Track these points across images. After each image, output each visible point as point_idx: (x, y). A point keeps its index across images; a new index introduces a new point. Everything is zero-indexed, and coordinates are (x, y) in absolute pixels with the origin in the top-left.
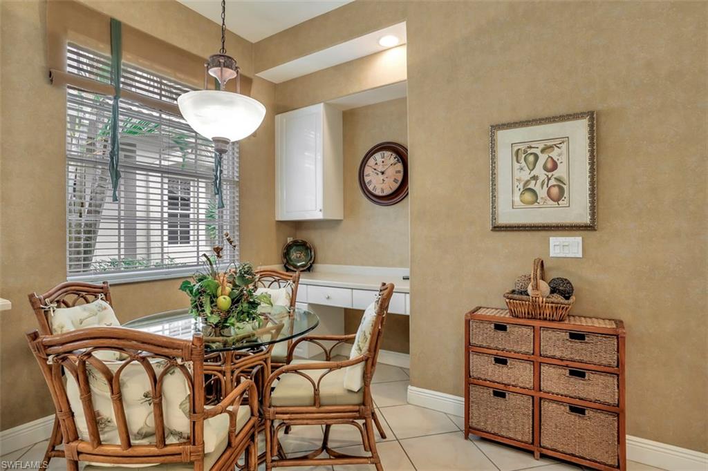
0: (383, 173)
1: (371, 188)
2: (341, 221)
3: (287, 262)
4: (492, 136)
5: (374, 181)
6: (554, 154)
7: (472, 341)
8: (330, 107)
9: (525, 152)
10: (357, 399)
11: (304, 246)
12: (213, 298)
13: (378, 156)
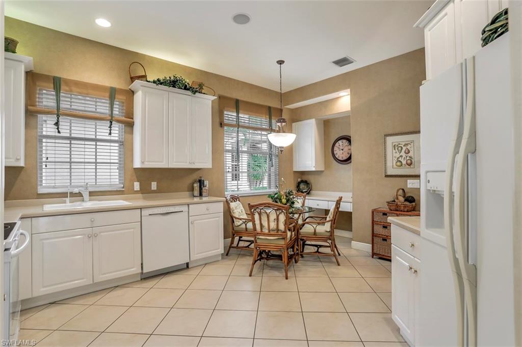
0: (342, 150)
1: (337, 156)
2: (323, 171)
3: (298, 190)
4: (385, 139)
5: (338, 153)
6: (408, 147)
7: (375, 220)
8: (318, 121)
9: (397, 146)
10: (329, 234)
11: (306, 183)
12: (280, 200)
13: (340, 142)
